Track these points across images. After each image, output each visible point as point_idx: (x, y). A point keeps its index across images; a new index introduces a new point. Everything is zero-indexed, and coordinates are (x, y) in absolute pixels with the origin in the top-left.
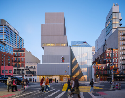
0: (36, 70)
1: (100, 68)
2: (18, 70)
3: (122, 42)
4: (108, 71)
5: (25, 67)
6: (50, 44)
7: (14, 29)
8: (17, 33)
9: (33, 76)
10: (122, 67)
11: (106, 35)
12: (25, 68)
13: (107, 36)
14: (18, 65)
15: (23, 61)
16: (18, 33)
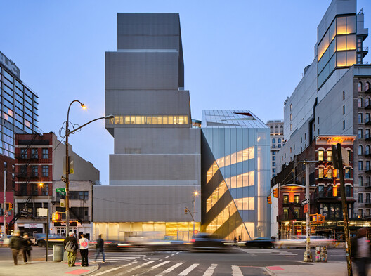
0: (88, 204)
1: (295, 200)
2: (30, 205)
3: (364, 113)
4: (323, 209)
5: (54, 195)
6: (133, 119)
7: (4, 58)
8: (15, 73)
9: (79, 224)
10: (364, 194)
11: (316, 89)
12: (52, 198)
13: (318, 90)
14: (29, 189)
15: (47, 175)
16: (18, 71)
